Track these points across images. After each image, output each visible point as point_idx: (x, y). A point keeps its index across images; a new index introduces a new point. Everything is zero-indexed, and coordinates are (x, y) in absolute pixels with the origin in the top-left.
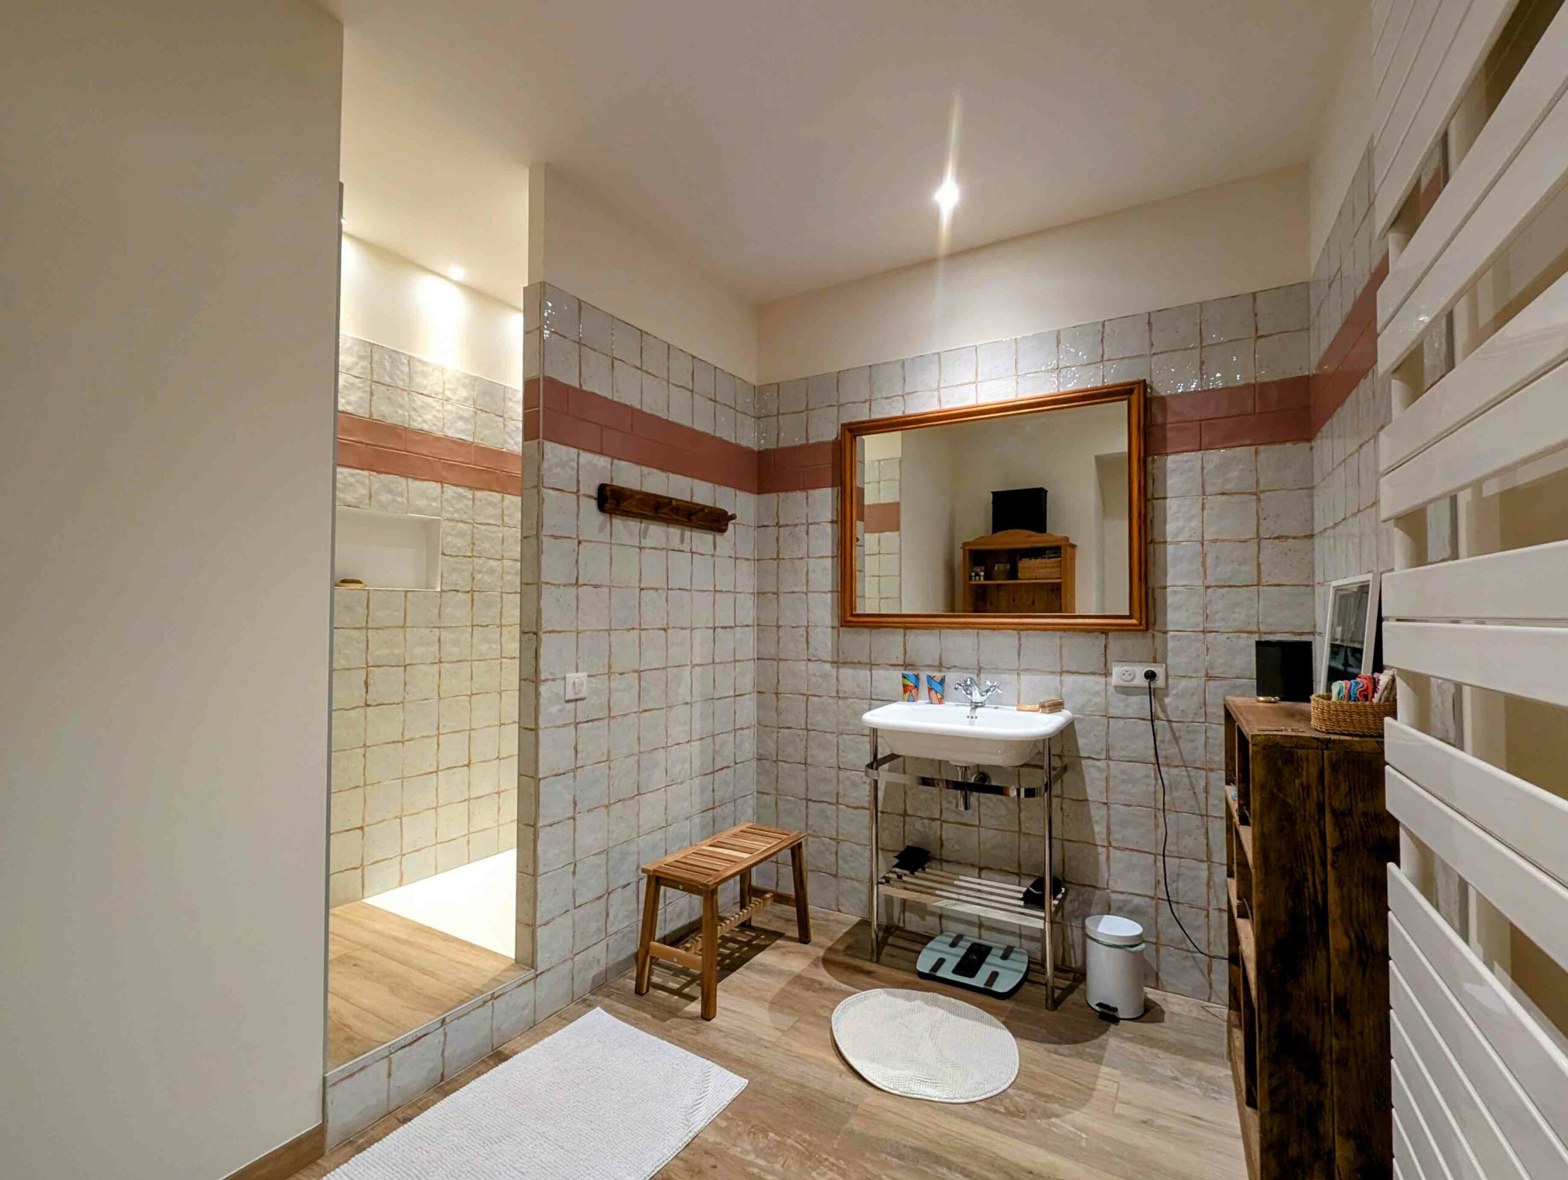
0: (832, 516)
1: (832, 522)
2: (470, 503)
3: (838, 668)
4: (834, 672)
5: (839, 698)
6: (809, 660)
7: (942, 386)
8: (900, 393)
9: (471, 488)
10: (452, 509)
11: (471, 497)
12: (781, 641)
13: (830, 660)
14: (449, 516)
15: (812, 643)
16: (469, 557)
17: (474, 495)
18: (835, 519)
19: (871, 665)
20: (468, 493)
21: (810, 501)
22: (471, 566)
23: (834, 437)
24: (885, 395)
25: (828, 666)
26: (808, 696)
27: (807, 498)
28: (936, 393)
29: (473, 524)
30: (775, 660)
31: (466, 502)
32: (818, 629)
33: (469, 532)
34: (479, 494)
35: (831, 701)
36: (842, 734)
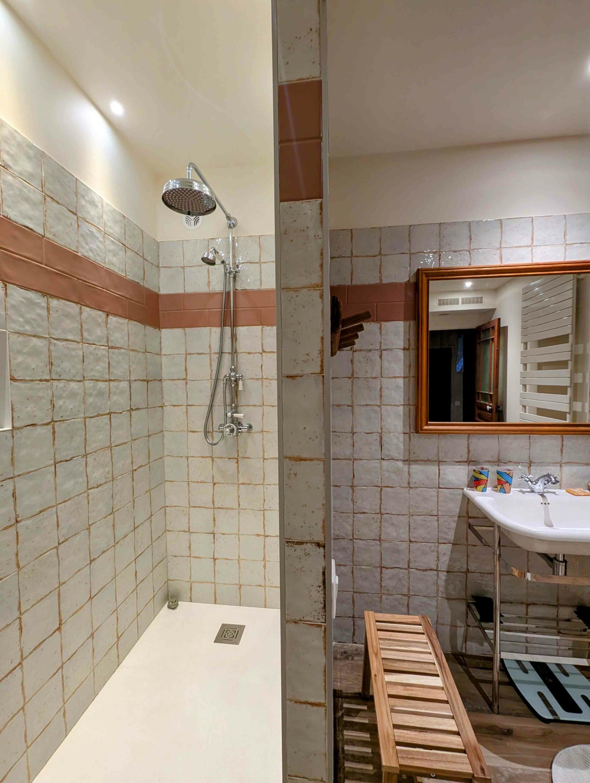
0: (404, 343)
1: (404, 349)
2: (44, 313)
3: (409, 465)
4: (406, 468)
5: (410, 488)
6: (383, 459)
7: (503, 246)
8: (467, 248)
9: (44, 294)
10: (21, 319)
11: (44, 305)
12: (355, 444)
13: (402, 458)
14: (17, 327)
15: (385, 446)
16: (47, 381)
17: (48, 303)
18: (407, 347)
19: (439, 462)
20: (41, 301)
21: (383, 332)
22: (50, 392)
23: (407, 279)
24: (453, 249)
25: (400, 464)
26: (381, 488)
27: (380, 328)
28: (498, 252)
29: (50, 339)
30: (350, 459)
31: (39, 311)
32: (391, 434)
33: (46, 350)
34: (54, 303)
35: (403, 490)
36: (413, 515)
